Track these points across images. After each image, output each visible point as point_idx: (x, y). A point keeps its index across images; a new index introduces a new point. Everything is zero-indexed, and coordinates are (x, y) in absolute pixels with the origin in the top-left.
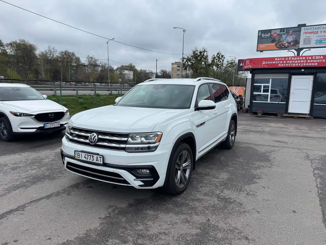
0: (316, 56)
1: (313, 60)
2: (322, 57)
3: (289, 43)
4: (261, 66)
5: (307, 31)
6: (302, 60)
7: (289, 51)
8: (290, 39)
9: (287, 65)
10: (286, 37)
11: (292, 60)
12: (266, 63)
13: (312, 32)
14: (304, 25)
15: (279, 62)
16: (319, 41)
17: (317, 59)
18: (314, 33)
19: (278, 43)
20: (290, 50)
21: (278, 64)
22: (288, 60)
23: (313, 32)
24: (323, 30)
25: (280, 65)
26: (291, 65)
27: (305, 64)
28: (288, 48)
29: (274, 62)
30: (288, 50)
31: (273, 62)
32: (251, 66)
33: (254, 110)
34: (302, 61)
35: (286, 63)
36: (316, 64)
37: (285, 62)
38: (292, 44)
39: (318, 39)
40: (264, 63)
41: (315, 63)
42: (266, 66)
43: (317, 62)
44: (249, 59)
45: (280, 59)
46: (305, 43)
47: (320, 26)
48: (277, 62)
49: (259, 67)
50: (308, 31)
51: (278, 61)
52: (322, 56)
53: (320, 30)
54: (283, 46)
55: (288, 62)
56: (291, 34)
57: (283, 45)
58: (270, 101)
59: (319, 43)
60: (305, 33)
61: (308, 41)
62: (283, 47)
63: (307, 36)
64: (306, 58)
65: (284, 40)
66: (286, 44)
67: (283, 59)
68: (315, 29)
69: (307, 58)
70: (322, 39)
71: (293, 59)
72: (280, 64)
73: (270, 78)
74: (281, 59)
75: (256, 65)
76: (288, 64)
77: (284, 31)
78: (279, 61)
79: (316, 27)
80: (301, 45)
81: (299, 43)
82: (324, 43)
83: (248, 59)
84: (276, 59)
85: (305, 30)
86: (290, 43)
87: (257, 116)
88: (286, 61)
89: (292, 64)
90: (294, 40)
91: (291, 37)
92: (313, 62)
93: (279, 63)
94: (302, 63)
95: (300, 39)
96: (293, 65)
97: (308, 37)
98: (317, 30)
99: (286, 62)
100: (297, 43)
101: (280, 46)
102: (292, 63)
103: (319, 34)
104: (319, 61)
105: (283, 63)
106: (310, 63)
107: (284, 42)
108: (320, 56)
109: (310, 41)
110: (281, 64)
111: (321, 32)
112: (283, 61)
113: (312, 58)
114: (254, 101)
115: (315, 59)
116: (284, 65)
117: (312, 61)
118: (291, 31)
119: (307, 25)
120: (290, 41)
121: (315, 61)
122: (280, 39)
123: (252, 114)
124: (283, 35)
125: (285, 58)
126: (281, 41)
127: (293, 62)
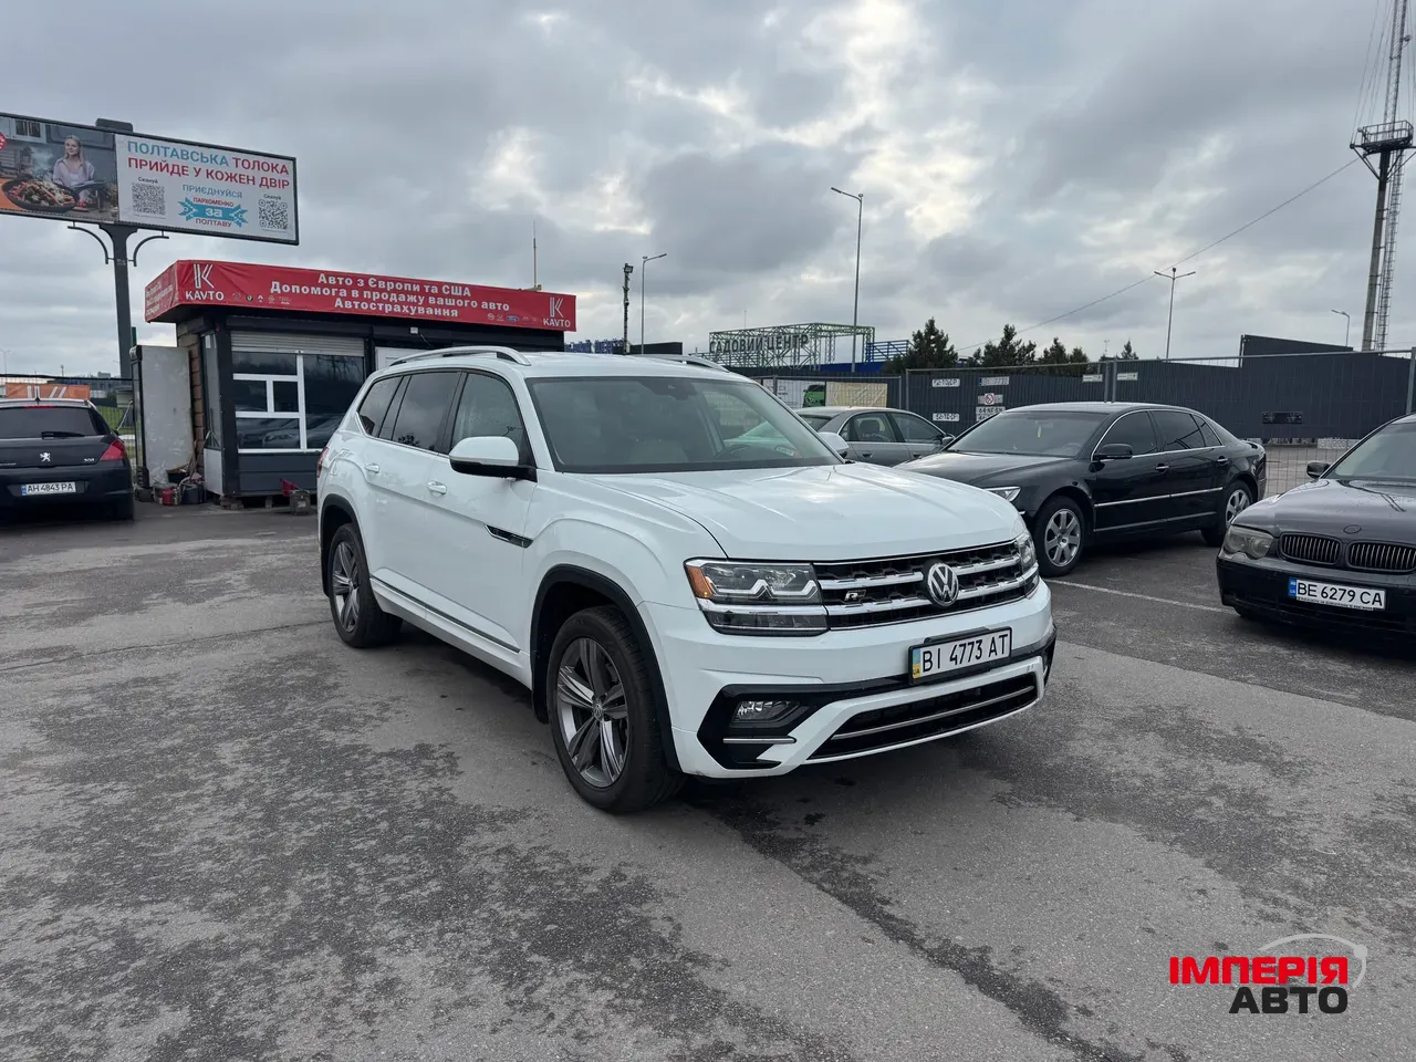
0: (450, 284)
1: (444, 297)
2: (467, 292)
3: (71, 191)
4: (265, 301)
5: (140, 156)
6: (412, 293)
7: (74, 228)
8: (74, 174)
9: (364, 306)
10: (52, 162)
11: (381, 291)
12: (286, 289)
13: (164, 164)
14: (126, 129)
15: (334, 290)
16: (195, 206)
17: (456, 298)
18: (170, 170)
19: (17, 182)
20: (77, 225)
21: (332, 299)
22: (367, 287)
23: (167, 165)
24: (205, 167)
25: (339, 303)
26: (378, 307)
27: (421, 310)
28: (71, 212)
29: (316, 291)
30: (71, 224)
31: (313, 288)
32: (220, 296)
33: (249, 488)
34: (412, 298)
35: (361, 299)
36: (455, 313)
37: (355, 293)
38: (83, 196)
39: (192, 200)
40: (276, 287)
41: (451, 308)
42: (286, 303)
43: (456, 307)
44: (209, 263)
45: (337, 281)
46: (140, 206)
47: (191, 149)
48: (327, 292)
49: (260, 301)
50: (148, 158)
51: (330, 287)
52: (467, 289)
53: (191, 164)
54: (45, 199)
55: (366, 294)
56: (74, 156)
57: (43, 196)
58: (309, 447)
59: (195, 215)
60: (133, 162)
61: (149, 197)
62: (44, 203)
63: (146, 178)
64: (422, 289)
65: (45, 172)
66: (59, 196)
67: (349, 282)
68: (172, 155)
69: (427, 287)
70: (203, 200)
71: (381, 284)
72: (339, 300)
73: (297, 352)
74: (341, 279)
75: (242, 292)
76: (369, 301)
77: (37, 134)
78: (334, 286)
79: (174, 150)
80: (126, 212)
81: (115, 203)
82: (213, 217)
83: (203, 264)
84: (322, 279)
85: (133, 149)
86: (75, 193)
87: (288, 513)
88: (361, 290)
89: (381, 305)
90: (92, 182)
91: (76, 165)
92: (443, 307)
93: (334, 294)
94: (414, 304)
95: (116, 182)
96: (384, 307)
97: (150, 183)
98: (181, 163)
99: (361, 294)
100: (108, 200)
101: (28, 197)
102: (380, 301)
103: (190, 179)
104: (460, 303)
105: (349, 298)
106: (436, 306)
107: (45, 183)
108: (464, 286)
109: (162, 200)
110: (343, 299)
111: (198, 173)
112: (349, 289)
113: (440, 290)
114: (241, 451)
115: (450, 296)
116: (353, 305)
117: (441, 301)
118: (71, 142)
119: (135, 131)
120: (73, 184)
121: (450, 304)
122: (23, 167)
123: (239, 509)
124: (33, 149)
125: (355, 277)
126: (31, 177)
127: (385, 296)
